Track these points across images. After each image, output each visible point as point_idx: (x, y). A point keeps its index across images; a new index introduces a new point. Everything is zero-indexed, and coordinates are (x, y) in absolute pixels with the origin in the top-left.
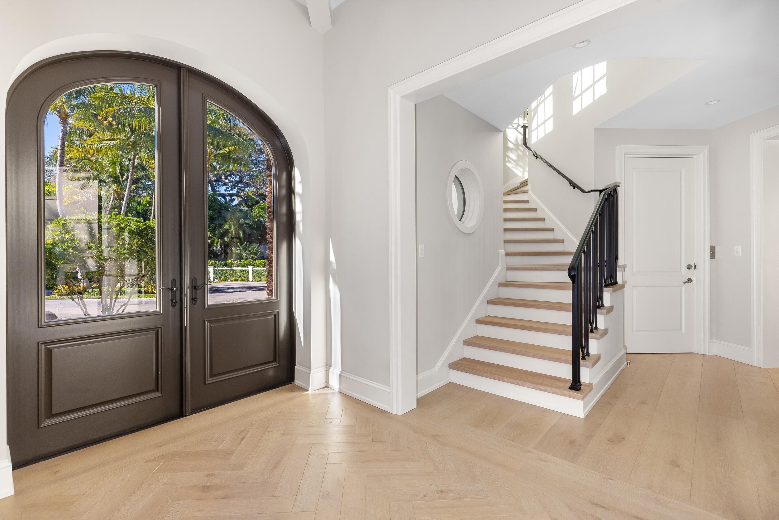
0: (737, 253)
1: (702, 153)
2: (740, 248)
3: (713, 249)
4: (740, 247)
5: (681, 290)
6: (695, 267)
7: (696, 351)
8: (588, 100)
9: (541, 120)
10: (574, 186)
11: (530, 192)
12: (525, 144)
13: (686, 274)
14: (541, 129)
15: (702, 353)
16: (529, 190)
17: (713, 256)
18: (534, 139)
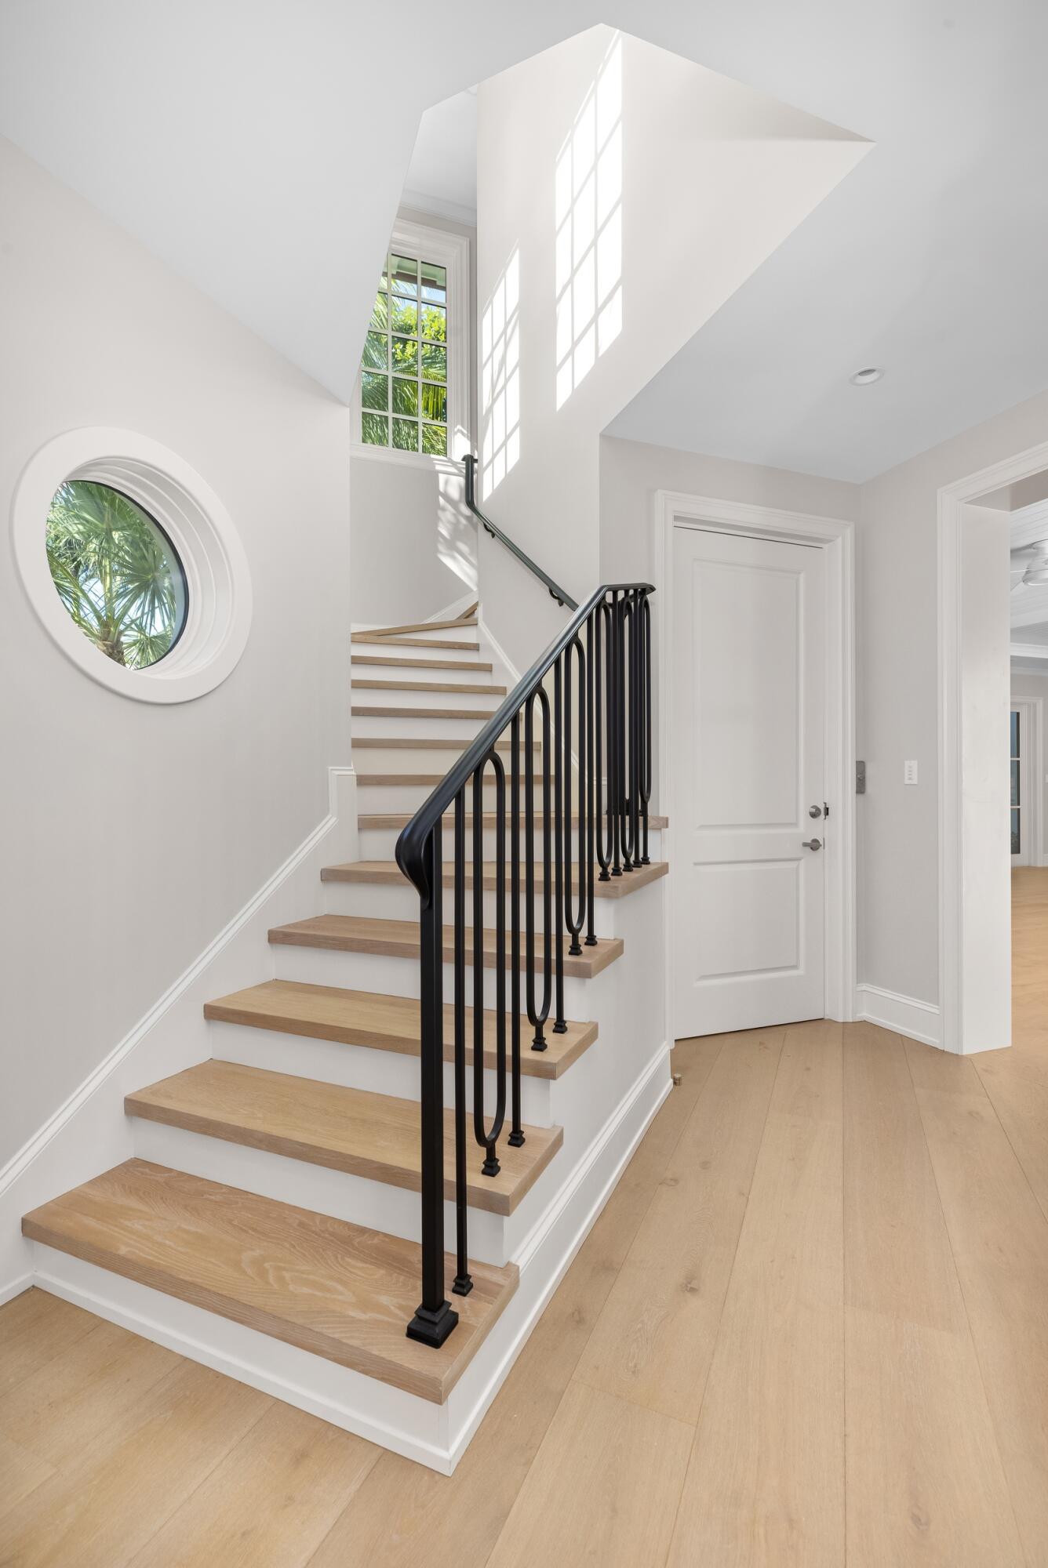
0: (910, 779)
1: (840, 538)
2: (914, 764)
3: (861, 767)
4: (916, 762)
5: (798, 868)
6: (827, 810)
7: (828, 1015)
8: (585, 362)
9: (499, 438)
10: (561, 598)
11: (480, 624)
12: (470, 503)
13: (808, 829)
14: (499, 461)
15: (841, 1020)
16: (479, 620)
17: (861, 787)
18: (487, 488)
